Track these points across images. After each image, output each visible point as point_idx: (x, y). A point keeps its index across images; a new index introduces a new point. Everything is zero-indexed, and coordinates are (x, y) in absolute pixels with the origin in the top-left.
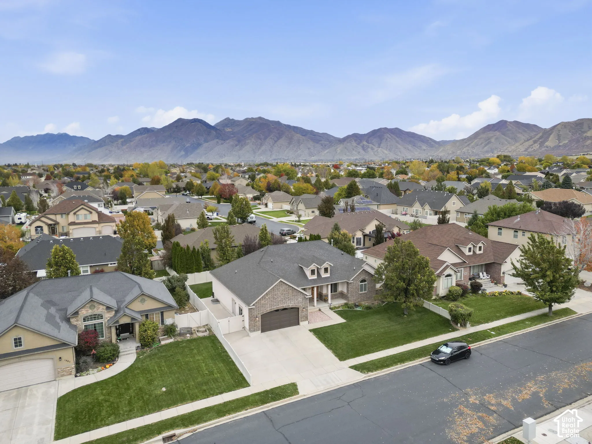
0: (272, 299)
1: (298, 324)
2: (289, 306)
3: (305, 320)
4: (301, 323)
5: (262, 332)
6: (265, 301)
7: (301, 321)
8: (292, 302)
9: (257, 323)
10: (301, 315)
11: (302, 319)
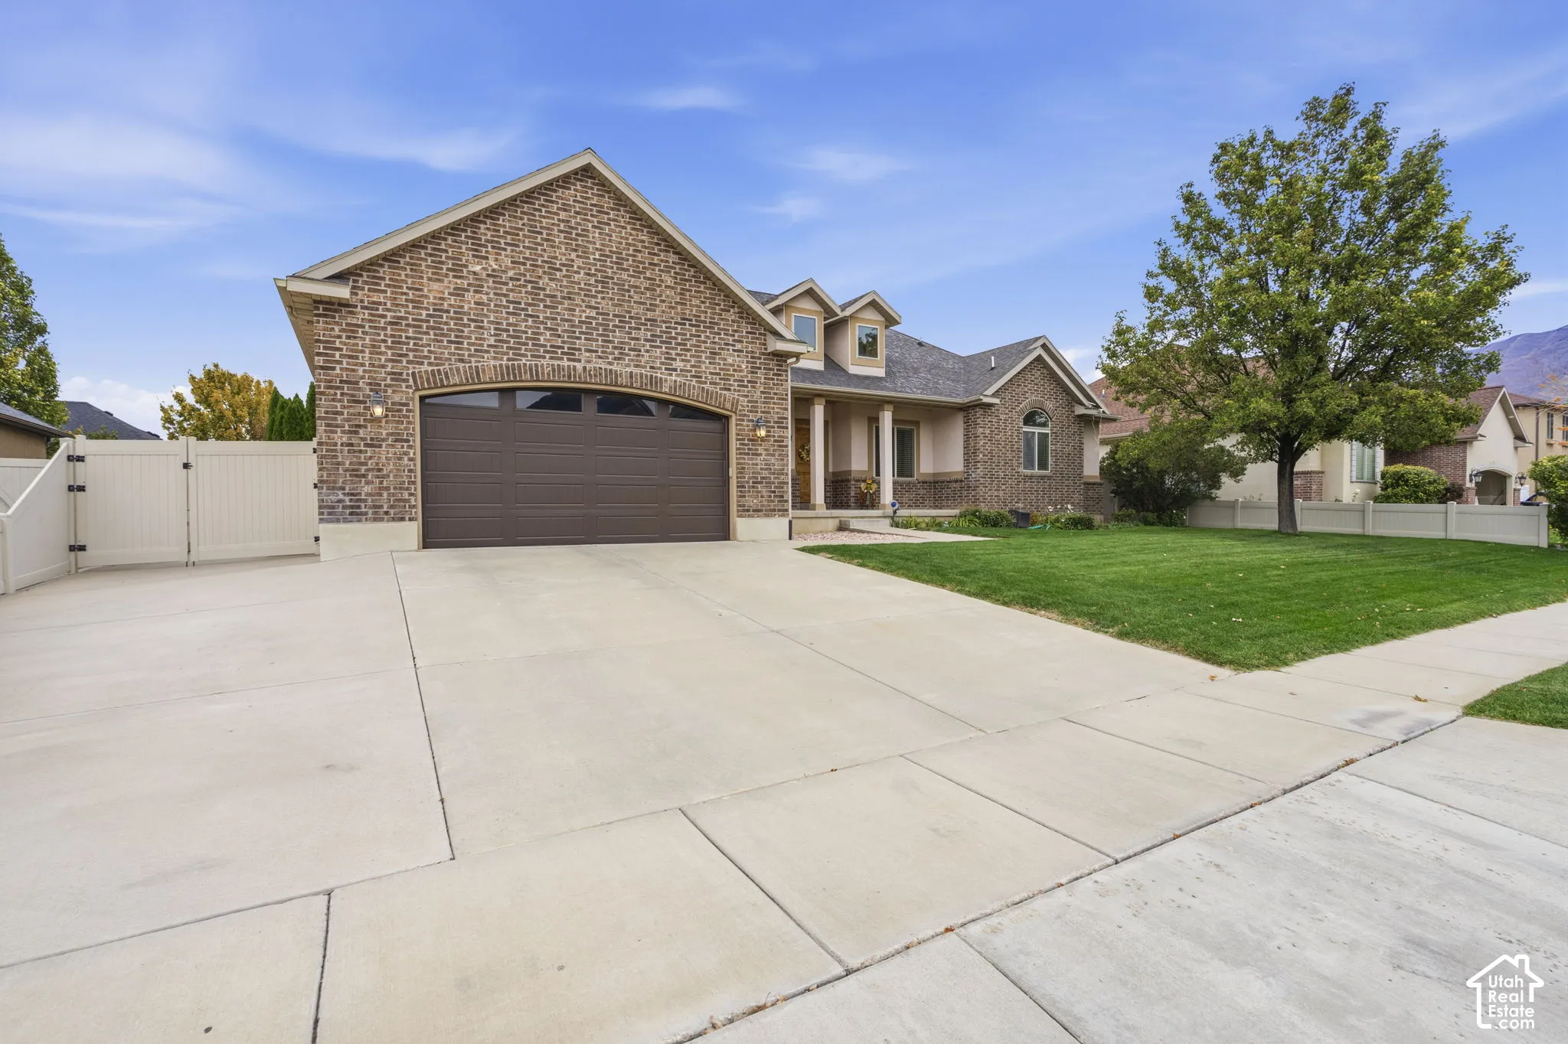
0: (524, 298)
1: (723, 532)
2: (655, 382)
3: (770, 513)
4: (741, 525)
5: (429, 541)
6: (459, 292)
7: (745, 511)
8: (678, 364)
9: (385, 452)
10: (741, 471)
11: (751, 501)
